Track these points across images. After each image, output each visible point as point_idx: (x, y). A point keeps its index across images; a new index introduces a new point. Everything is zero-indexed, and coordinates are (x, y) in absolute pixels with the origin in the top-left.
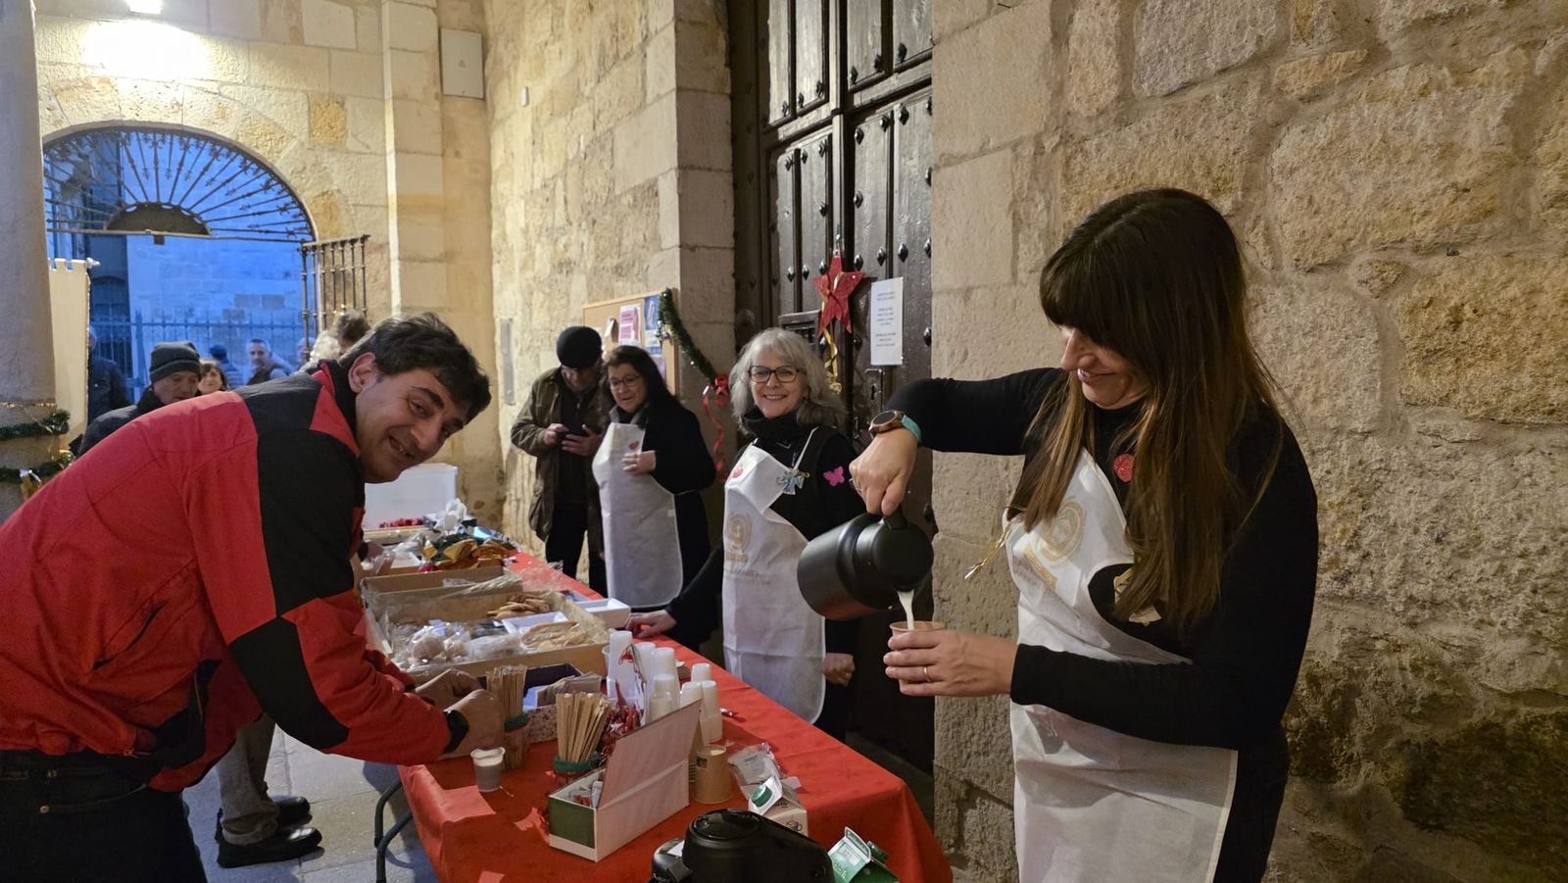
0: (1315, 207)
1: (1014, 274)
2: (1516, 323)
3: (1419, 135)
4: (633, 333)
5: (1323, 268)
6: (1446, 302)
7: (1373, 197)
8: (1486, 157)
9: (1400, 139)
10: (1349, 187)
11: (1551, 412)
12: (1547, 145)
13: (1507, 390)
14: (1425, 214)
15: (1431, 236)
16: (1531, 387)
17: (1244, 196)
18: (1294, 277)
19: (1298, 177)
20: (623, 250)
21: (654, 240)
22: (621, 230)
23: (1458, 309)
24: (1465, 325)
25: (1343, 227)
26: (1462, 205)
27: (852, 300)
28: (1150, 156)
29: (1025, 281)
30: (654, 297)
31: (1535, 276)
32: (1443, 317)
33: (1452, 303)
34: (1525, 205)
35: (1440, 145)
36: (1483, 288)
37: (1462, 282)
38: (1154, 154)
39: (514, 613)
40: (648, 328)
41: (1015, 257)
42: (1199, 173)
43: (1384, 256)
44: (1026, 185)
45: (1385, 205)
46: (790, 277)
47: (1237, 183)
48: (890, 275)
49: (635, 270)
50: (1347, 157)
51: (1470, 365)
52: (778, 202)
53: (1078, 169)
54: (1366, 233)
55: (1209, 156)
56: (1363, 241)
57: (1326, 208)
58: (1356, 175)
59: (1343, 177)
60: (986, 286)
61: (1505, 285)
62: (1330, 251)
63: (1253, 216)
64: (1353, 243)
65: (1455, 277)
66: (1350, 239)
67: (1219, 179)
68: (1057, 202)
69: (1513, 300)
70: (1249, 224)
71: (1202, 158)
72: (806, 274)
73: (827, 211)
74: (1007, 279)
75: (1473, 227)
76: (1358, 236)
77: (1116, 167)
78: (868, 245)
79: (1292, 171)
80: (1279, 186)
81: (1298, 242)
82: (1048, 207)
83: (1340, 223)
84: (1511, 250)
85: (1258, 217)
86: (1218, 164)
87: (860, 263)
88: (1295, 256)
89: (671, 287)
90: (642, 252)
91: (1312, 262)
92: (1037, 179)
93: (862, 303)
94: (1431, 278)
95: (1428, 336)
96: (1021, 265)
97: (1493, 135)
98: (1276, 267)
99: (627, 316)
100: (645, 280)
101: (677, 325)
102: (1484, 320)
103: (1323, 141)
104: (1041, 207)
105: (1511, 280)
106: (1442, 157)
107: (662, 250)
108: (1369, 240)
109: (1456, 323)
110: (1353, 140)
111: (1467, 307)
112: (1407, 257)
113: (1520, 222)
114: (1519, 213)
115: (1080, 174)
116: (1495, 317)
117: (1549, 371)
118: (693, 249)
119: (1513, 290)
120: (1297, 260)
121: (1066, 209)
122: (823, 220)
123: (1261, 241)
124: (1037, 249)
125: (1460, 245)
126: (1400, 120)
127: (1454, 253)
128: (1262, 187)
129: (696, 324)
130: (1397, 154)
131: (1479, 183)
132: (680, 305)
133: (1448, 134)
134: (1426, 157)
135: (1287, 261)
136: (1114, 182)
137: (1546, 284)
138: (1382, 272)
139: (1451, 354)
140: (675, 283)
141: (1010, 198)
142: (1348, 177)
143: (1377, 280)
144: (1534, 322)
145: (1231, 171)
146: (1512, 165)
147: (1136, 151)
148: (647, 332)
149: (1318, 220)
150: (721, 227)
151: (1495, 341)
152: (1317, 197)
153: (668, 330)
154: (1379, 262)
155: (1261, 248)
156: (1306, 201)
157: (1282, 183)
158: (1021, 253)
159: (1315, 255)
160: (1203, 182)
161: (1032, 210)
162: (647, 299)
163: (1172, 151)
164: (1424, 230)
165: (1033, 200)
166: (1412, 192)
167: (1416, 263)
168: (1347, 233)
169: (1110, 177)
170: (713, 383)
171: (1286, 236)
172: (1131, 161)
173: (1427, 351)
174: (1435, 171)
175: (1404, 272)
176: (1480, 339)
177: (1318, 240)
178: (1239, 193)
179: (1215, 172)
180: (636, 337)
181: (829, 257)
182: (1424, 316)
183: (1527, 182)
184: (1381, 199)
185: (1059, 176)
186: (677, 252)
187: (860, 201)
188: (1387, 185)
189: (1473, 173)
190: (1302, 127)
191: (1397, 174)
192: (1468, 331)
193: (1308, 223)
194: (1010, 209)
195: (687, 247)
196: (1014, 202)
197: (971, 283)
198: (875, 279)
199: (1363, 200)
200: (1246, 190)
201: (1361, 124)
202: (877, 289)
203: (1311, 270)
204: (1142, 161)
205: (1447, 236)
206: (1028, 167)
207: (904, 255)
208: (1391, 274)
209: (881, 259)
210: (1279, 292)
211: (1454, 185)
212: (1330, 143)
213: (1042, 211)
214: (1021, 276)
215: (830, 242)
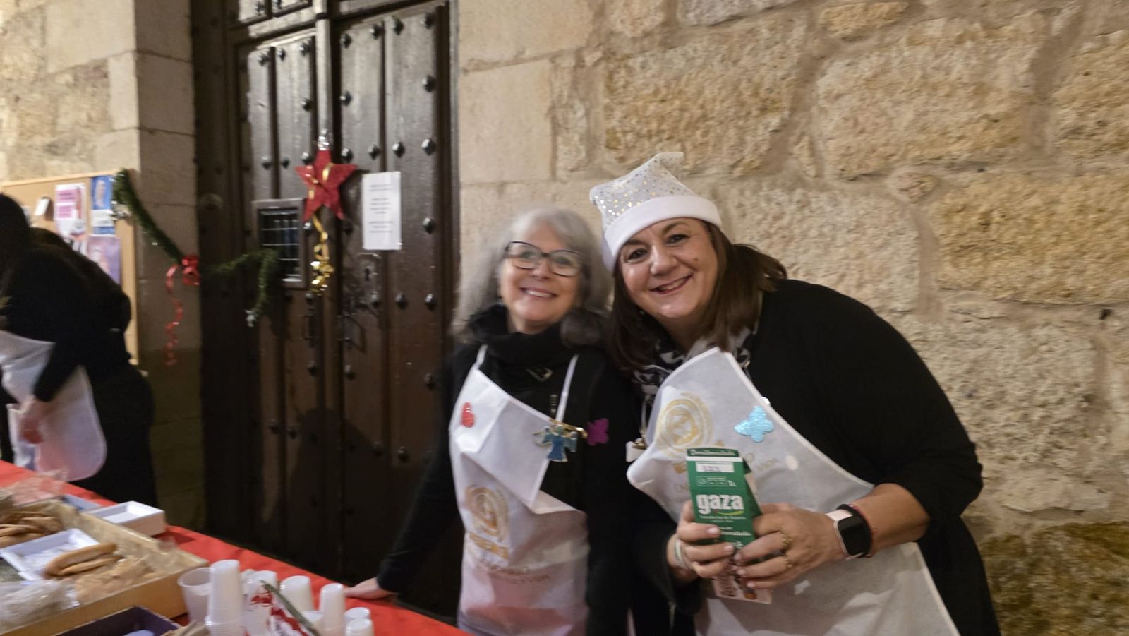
0: (859, 128)
1: (553, 171)
2: (1038, 226)
3: (954, 75)
4: (74, 212)
5: (864, 178)
6: (976, 208)
7: (914, 122)
8: (1014, 95)
9: (938, 77)
10: (891, 113)
11: (1068, 296)
12: (1063, 91)
13: (1032, 278)
14: (960, 138)
15: (965, 156)
16: (1051, 275)
17: (790, 115)
18: (836, 184)
19: (843, 102)
20: (59, 128)
21: (105, 121)
22: (56, 109)
23: (987, 214)
24: (993, 227)
25: (885, 145)
26: (994, 133)
27: (342, 188)
28: (697, 76)
29: (565, 178)
30: (105, 178)
31: (1053, 190)
32: (974, 220)
33: (982, 209)
34: (1041, 135)
35: (974, 84)
36: (1009, 199)
37: (990, 193)
38: (701, 75)
40: (96, 208)
41: (554, 157)
42: (746, 94)
43: (920, 170)
44: (566, 93)
45: (923, 129)
46: (266, 165)
47: (786, 104)
48: (384, 168)
49: (76, 149)
50: (890, 89)
51: (996, 259)
52: (250, 95)
53: (621, 83)
54: (907, 151)
55: (756, 79)
56: (903, 158)
57: (870, 129)
58: (898, 103)
59: (886, 104)
60: (522, 182)
61: (1028, 196)
62: (873, 164)
63: (798, 131)
64: (894, 158)
65: (985, 189)
66: (892, 155)
67: (767, 99)
68: (599, 111)
69: (1036, 208)
70: (793, 139)
71: (750, 81)
72: (286, 164)
73: (311, 106)
74: (547, 175)
75: (1002, 150)
76: (900, 153)
77: (662, 83)
78: (359, 140)
79: (839, 96)
80: (824, 108)
81: (844, 155)
82: (587, 114)
83: (883, 141)
84: (1029, 170)
85: (803, 134)
86: (767, 86)
87: (350, 156)
88: (841, 167)
89: (128, 167)
90: (85, 131)
91: (856, 172)
92: (576, 89)
93: (352, 192)
94: (961, 189)
95: (961, 235)
96: (560, 164)
97: (1022, 78)
98: (819, 175)
99: (66, 195)
100: (90, 159)
101: (136, 206)
102: (1011, 223)
103: (868, 74)
104: (580, 113)
105: (1033, 193)
106: (976, 93)
107: (114, 131)
108: (911, 156)
109: (986, 225)
110: (895, 75)
111: (995, 214)
112: (940, 172)
113: (1037, 149)
114: (1037, 142)
115: (625, 87)
116: (1020, 221)
117: (1067, 263)
118: (152, 132)
119: (1035, 201)
120: (843, 170)
121: (609, 117)
122: (307, 116)
123: (806, 153)
124: (578, 151)
125: (986, 164)
126: (938, 61)
127: (981, 170)
128: (807, 109)
129: (157, 205)
130: (935, 88)
131: (1007, 116)
132: (138, 185)
133: (981, 75)
134: (961, 92)
135: (829, 170)
136: (660, 97)
137: (1063, 197)
138: (921, 182)
139: (980, 249)
140: (134, 164)
141: (548, 104)
142: (890, 104)
143: (916, 189)
144: (1055, 226)
145: (779, 93)
146: (1032, 103)
147: (681, 71)
148: (95, 212)
149: (860, 138)
150: (182, 116)
151: (1021, 240)
152: (861, 119)
153: (124, 210)
154: (917, 174)
155: (805, 158)
156: (851, 123)
157: (826, 105)
158: (560, 155)
159: (860, 167)
160: (751, 101)
161: (571, 116)
162: (95, 179)
163: (718, 73)
164: (959, 150)
165: (572, 107)
166: (947, 119)
167: (948, 177)
168: (890, 150)
169: (656, 92)
170: (180, 263)
171: (831, 151)
172: (678, 78)
173: (962, 247)
174: (971, 104)
175: (939, 183)
176: (1007, 238)
177: (862, 154)
178: (786, 113)
179: (763, 93)
180: (80, 216)
181: (315, 149)
182: (957, 219)
183: (1044, 119)
184: (920, 124)
185: (601, 87)
186: (134, 136)
187: (349, 99)
188: (926, 113)
189: (1003, 108)
190: (847, 61)
191: (935, 105)
192: (998, 230)
193: (851, 140)
194: (547, 114)
195: (145, 130)
196: (552, 108)
197: (506, 178)
198: (367, 172)
199: (905, 124)
200: (793, 110)
201: (902, 62)
202: (368, 181)
203: (854, 179)
204: (688, 80)
205: (977, 157)
206: (568, 78)
207: (400, 152)
208: (929, 184)
209: (374, 154)
210: (823, 196)
211: (986, 116)
212: (875, 76)
213: (582, 118)
214: (561, 174)
215: (315, 135)
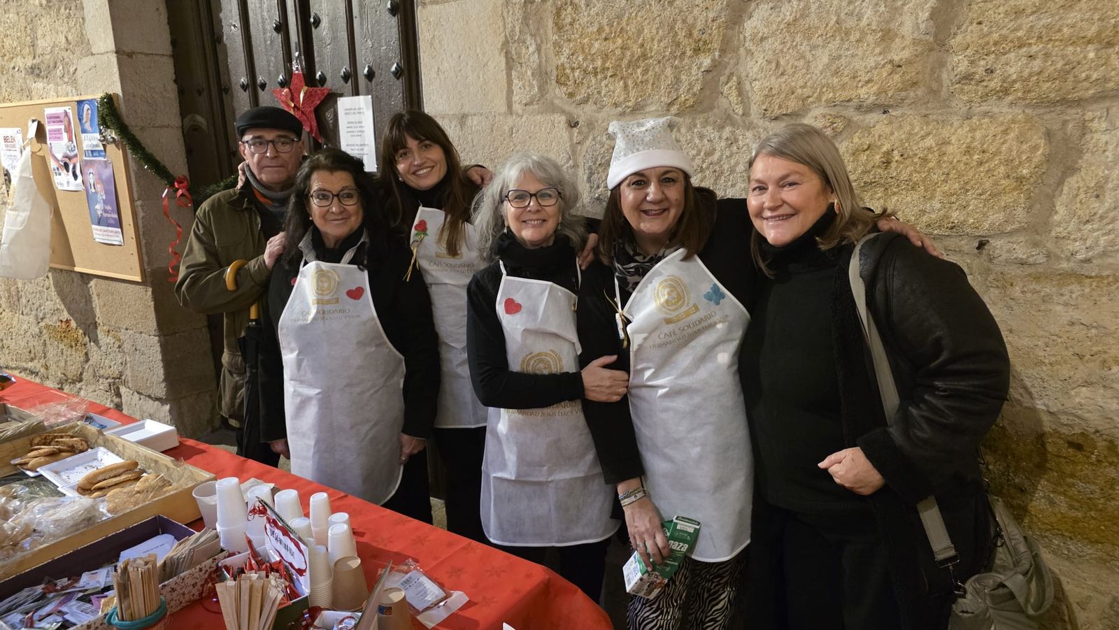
0: (781, 70)
1: (510, 105)
2: (931, 165)
3: (864, 22)
4: (65, 135)
5: (785, 117)
6: (879, 147)
7: (828, 66)
8: (915, 42)
9: (850, 23)
10: (809, 56)
11: (952, 228)
12: (959, 38)
13: (923, 212)
14: (868, 82)
15: (872, 98)
16: (939, 210)
17: (720, 56)
18: (761, 122)
19: (767, 45)
20: (39, 51)
21: (82, 44)
22: (34, 30)
23: (889, 153)
24: (894, 165)
25: (803, 87)
26: (897, 77)
27: (319, 112)
28: (636, 15)
29: (520, 112)
30: (90, 102)
31: (945, 133)
32: (878, 158)
33: (884, 149)
34: (939, 80)
35: (882, 30)
36: (908, 140)
37: (892, 134)
38: (640, 14)
39: (47, 459)
40: (84, 131)
41: (510, 92)
42: (681, 34)
43: (834, 112)
44: (517, 29)
45: (836, 73)
46: (244, 87)
47: (716, 45)
48: (356, 92)
49: (59, 72)
50: (808, 33)
51: (895, 194)
52: (221, 15)
53: (568, 20)
54: (821, 93)
55: (690, 20)
56: (819, 99)
57: (790, 71)
58: (814, 47)
59: (804, 48)
60: (481, 114)
61: (923, 138)
62: (793, 105)
63: (727, 72)
64: (811, 99)
65: (888, 130)
66: (809, 97)
67: (699, 40)
68: (548, 47)
69: (930, 149)
70: (723, 79)
71: (684, 21)
72: (263, 86)
73: (282, 27)
74: (504, 109)
75: (903, 94)
76: (815, 95)
77: (605, 21)
78: (330, 61)
79: (762, 39)
80: (750, 50)
81: (767, 96)
82: (539, 49)
83: (801, 83)
84: (928, 112)
85: (732, 74)
86: (699, 27)
87: (323, 80)
88: (764, 107)
89: (111, 92)
90: (65, 54)
91: (777, 112)
92: (528, 25)
93: (329, 115)
94: (868, 129)
95: (864, 172)
96: (515, 98)
97: (922, 26)
98: (746, 114)
99: (55, 118)
100: (74, 82)
101: (123, 130)
102: (908, 162)
103: (789, 18)
104: (532, 49)
105: (928, 134)
106: (882, 39)
107: (92, 54)
108: (824, 98)
109: (887, 164)
110: (813, 19)
111: (896, 152)
112: (850, 113)
113: (934, 93)
114: (935, 86)
115: (571, 24)
116: (916, 160)
117: (953, 199)
118: (130, 55)
119: (929, 142)
120: (766, 110)
121: (558, 53)
122: (278, 38)
123: (734, 93)
124: (531, 86)
125: (891, 106)
126: (851, 7)
127: (885, 112)
128: (736, 50)
129: (142, 129)
130: (847, 33)
131: (909, 62)
132: (123, 108)
133: (888, 22)
134: (870, 38)
135: (755, 110)
136: (604, 35)
137: (953, 139)
138: (833, 123)
139: (882, 185)
140: (116, 89)
141: (502, 39)
142: (808, 48)
143: (829, 129)
144: (944, 166)
145: (710, 35)
146: (931, 50)
147: (623, 9)
148: (83, 135)
149: (783, 80)
150: (158, 37)
151: (916, 177)
152: (782, 62)
153: (112, 134)
154: (831, 115)
155: (733, 98)
156: (774, 65)
157: (753, 48)
158: (515, 89)
159: (780, 107)
160: (686, 41)
161: (524, 51)
162: (80, 103)
163: (656, 13)
164: (866, 93)
165: (524, 42)
166: (858, 64)
167: (857, 117)
168: (807, 92)
169: (600, 30)
170: (172, 185)
171: (756, 90)
172: (619, 17)
173: (865, 183)
174: (877, 50)
175: (849, 123)
176: (904, 176)
177: (783, 96)
178: (717, 54)
179: (696, 34)
180: (70, 139)
181: (289, 72)
182: (863, 157)
183: (942, 64)
184: (833, 68)
185: (550, 23)
186: (113, 59)
187: (317, 22)
188: (839, 57)
189: (906, 54)
190: (771, 5)
191: (848, 49)
192: (896, 169)
193: (773, 82)
194: (502, 49)
195: (124, 54)
196: (506, 43)
197: (466, 110)
198: (341, 95)
199: (820, 67)
200: (723, 51)
201: (819, 7)
202: (344, 104)
203: (776, 119)
204: (629, 18)
205: (882, 100)
206: (519, 14)
207: (370, 76)
208: (840, 125)
209: (346, 78)
210: (749, 134)
211: (891, 61)
212: (795, 20)
213: (534, 53)
214: (517, 107)
215: (288, 58)
